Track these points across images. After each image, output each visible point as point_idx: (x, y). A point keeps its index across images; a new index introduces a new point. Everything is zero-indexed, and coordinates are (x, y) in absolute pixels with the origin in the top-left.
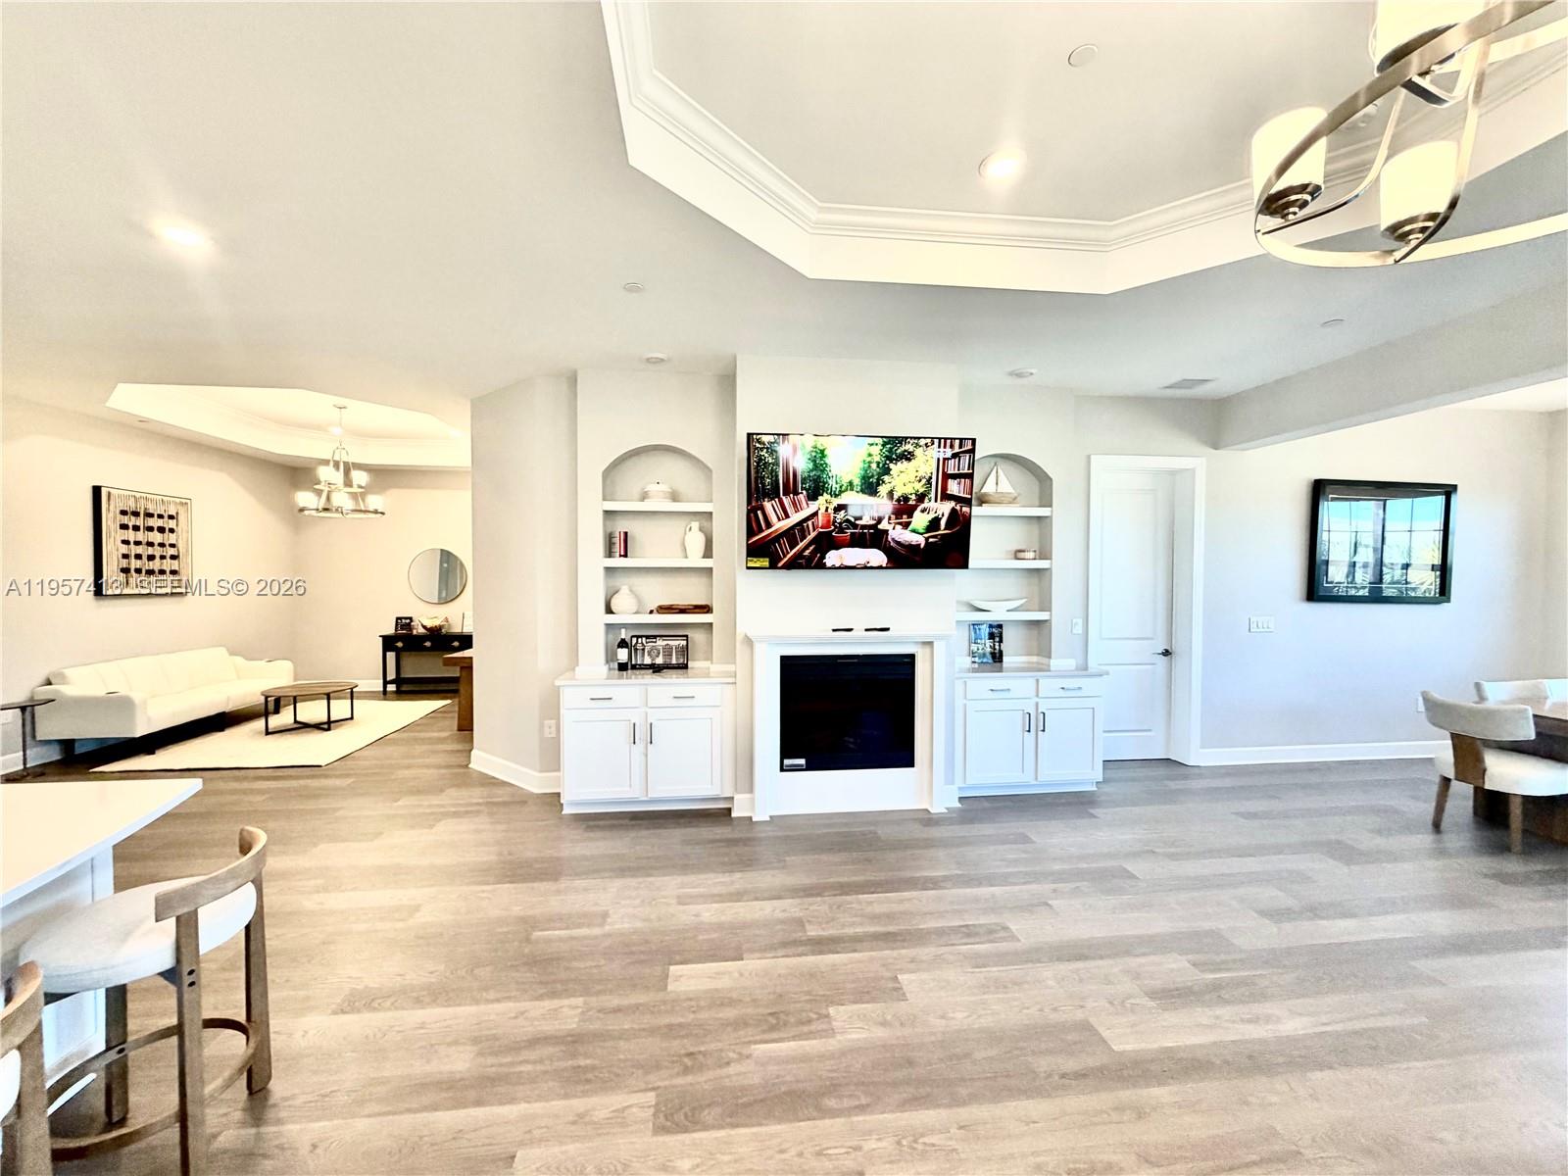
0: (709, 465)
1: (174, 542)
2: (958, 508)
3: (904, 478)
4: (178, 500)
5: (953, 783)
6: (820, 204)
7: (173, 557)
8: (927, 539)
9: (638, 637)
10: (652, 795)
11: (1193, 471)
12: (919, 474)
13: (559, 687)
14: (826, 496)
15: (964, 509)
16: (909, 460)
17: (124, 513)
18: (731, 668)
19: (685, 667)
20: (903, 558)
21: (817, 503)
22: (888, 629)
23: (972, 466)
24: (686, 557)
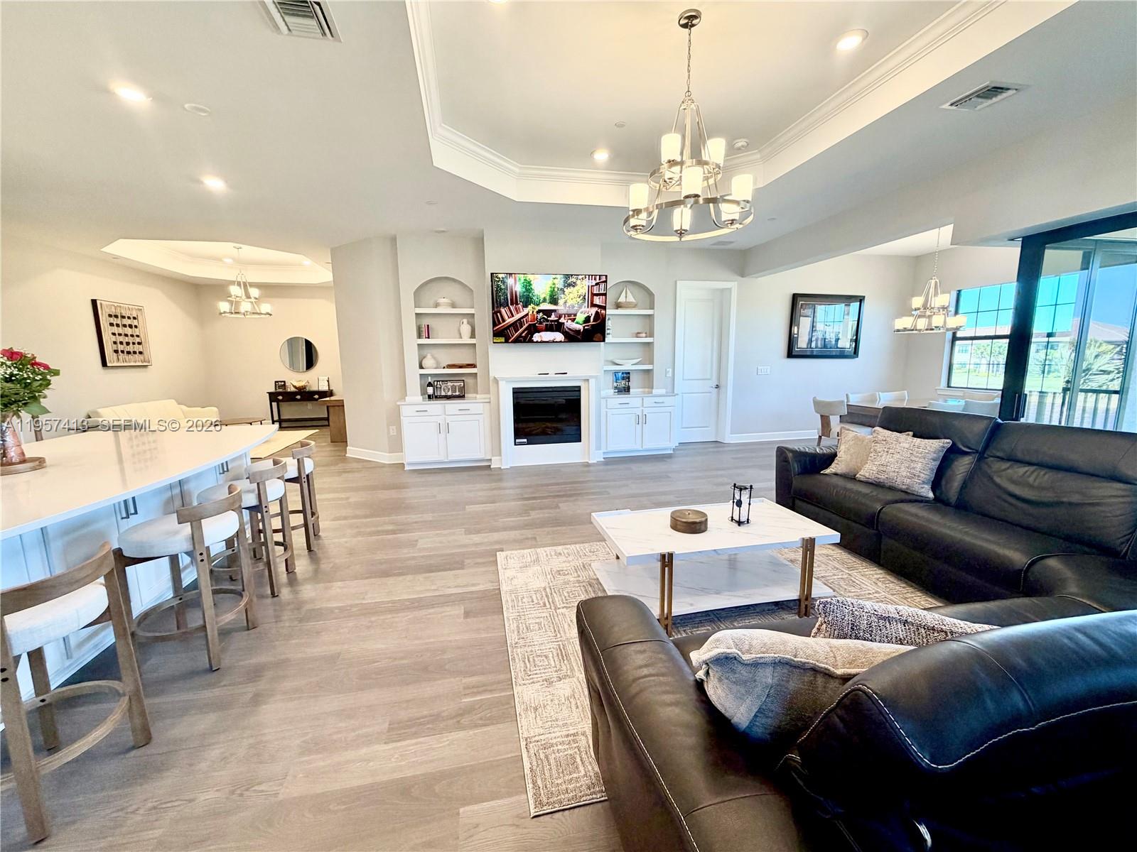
0: (471, 288)
1: (138, 334)
2: (599, 311)
3: (571, 296)
4: (136, 307)
5: (600, 449)
6: (520, 165)
7: (139, 343)
8: (584, 327)
9: (437, 381)
10: (450, 458)
11: (730, 289)
12: (579, 294)
13: (399, 406)
14: (532, 305)
15: (602, 311)
16: (574, 286)
17: (110, 316)
18: (487, 396)
19: (463, 396)
20: (572, 337)
21: (528, 309)
22: (566, 373)
23: (606, 288)
24: (461, 338)
